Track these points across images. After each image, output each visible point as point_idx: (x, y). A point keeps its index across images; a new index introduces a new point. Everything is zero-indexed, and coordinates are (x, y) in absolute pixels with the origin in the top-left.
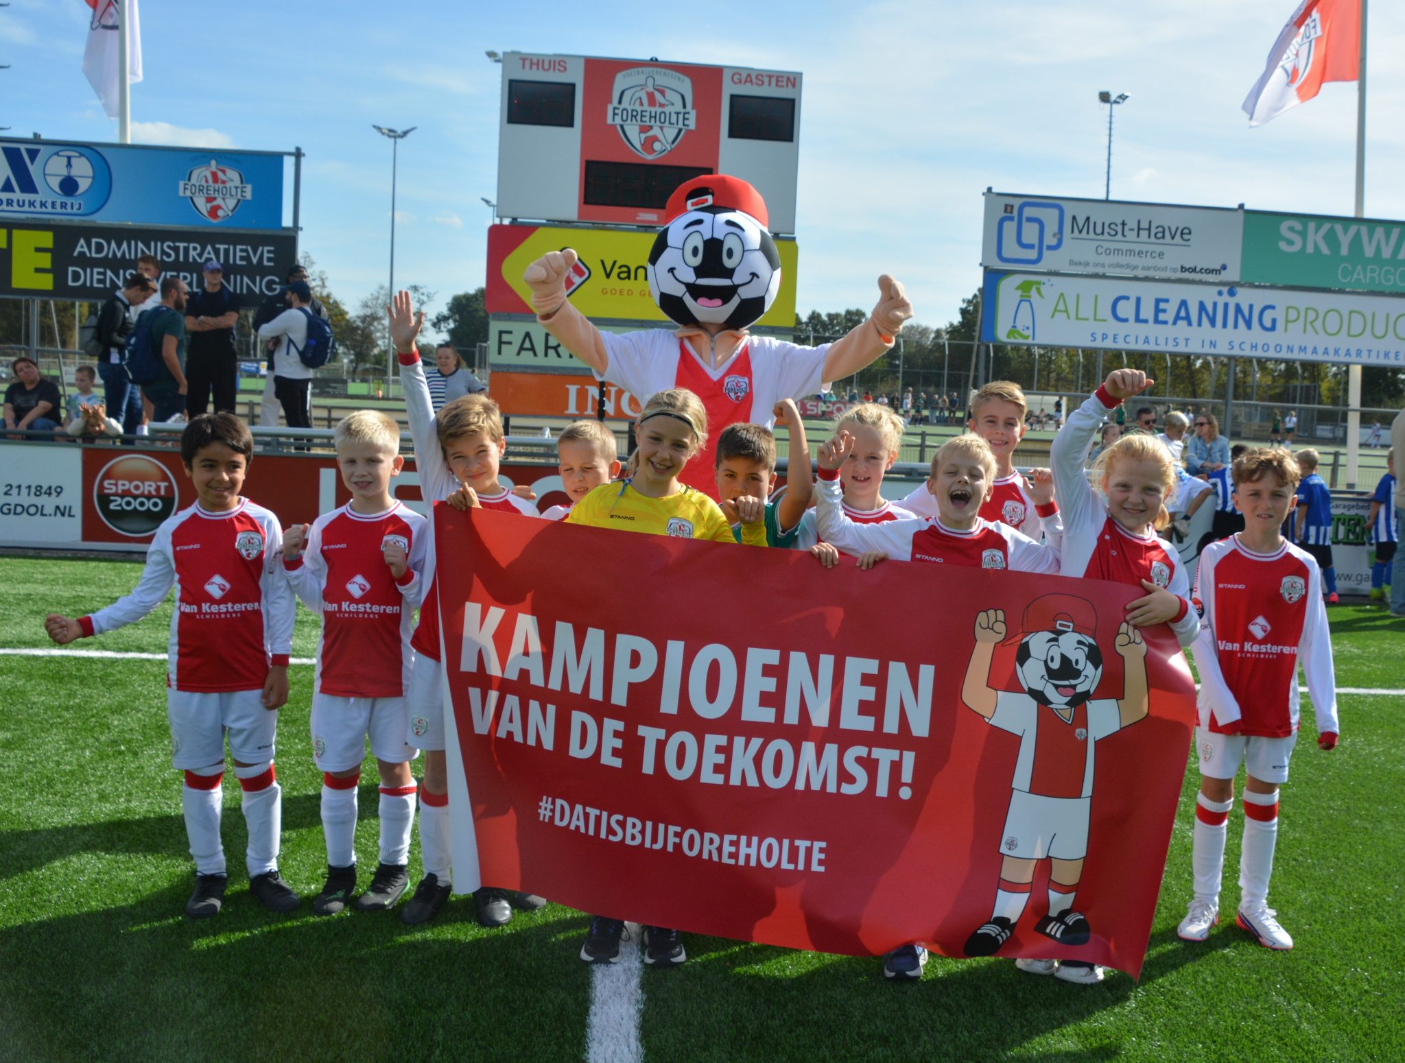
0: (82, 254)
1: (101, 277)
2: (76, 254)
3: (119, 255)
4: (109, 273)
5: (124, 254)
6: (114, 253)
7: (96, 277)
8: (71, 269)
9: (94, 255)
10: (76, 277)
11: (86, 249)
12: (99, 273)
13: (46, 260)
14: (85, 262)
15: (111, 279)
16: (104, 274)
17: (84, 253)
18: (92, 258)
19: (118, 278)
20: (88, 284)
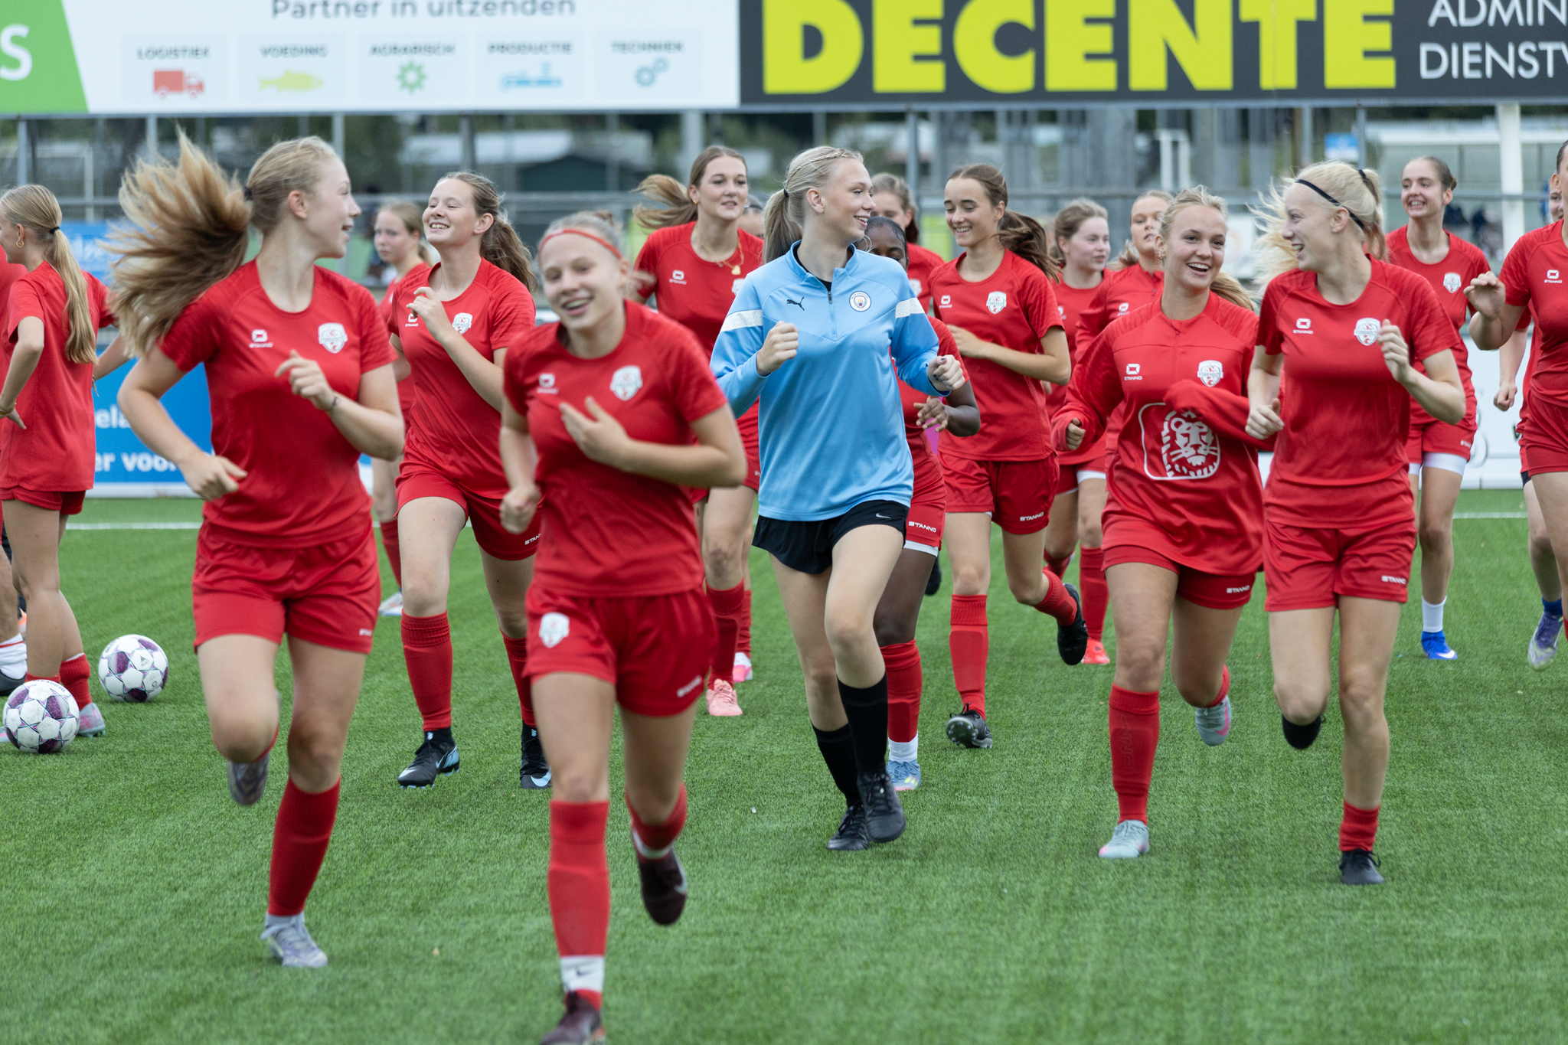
0: (1443, 21)
1: (1477, 59)
2: (1432, 21)
3: (1506, 19)
4: (1490, 52)
5: (1514, 16)
6: (1498, 16)
7: (1468, 59)
8: (1425, 49)
9: (1464, 22)
10: (1434, 60)
11: (1449, 13)
12: (1472, 53)
13: (1382, 36)
14: (1447, 34)
15: (1494, 63)
16: (1482, 53)
17: (1447, 20)
18: (1459, 28)
19: (1506, 59)
20: (1455, 73)
